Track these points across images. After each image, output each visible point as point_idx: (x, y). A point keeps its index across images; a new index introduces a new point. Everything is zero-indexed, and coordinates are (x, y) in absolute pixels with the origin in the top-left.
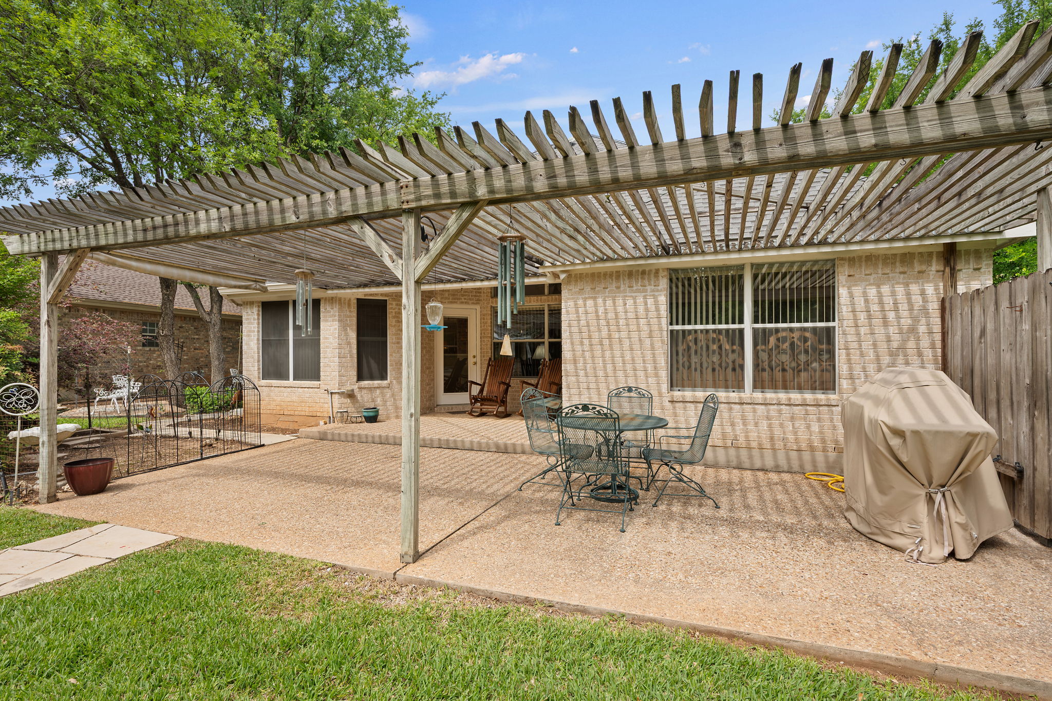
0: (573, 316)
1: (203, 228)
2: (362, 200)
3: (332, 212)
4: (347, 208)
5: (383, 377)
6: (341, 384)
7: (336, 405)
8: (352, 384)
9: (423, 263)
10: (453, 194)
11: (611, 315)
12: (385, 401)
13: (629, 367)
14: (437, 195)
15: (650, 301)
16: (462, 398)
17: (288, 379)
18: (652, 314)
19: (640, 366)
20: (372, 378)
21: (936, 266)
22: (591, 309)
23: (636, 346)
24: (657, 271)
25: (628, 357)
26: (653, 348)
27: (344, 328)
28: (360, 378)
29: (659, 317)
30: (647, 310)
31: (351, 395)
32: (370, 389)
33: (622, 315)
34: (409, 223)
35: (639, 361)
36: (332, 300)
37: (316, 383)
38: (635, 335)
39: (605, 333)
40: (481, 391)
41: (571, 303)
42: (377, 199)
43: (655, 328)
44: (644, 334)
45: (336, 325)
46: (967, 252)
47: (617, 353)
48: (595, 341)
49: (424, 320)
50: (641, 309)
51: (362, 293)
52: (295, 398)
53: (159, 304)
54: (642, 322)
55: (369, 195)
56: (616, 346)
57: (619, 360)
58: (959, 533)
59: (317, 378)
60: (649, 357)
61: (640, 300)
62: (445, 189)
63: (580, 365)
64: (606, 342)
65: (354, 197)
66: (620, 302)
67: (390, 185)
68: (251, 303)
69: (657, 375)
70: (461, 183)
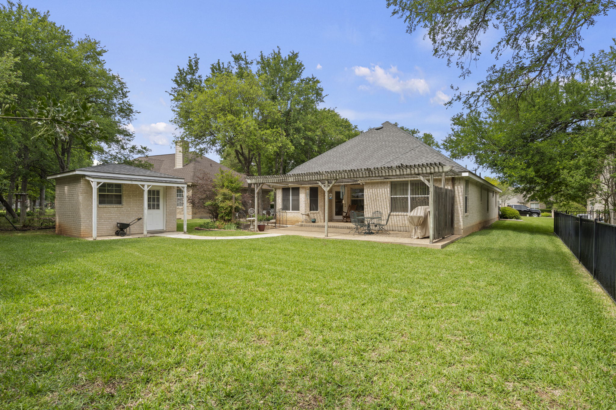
0: (367, 193)
1: (290, 180)
2: (319, 178)
3: (314, 179)
4: (316, 179)
5: (317, 210)
6: (305, 212)
7: (304, 218)
8: (308, 212)
9: (329, 188)
10: (333, 178)
11: (376, 193)
12: (317, 217)
13: (380, 206)
14: (331, 178)
15: (386, 190)
16: (340, 217)
17: (290, 210)
18: (386, 193)
19: (383, 206)
20: (314, 210)
21: (450, 182)
22: (371, 192)
23: (382, 201)
24: (387, 182)
25: (380, 204)
26: (386, 202)
27: (306, 196)
28: (310, 210)
29: (388, 194)
30: (385, 192)
31: (308, 215)
32: (313, 213)
33: (379, 193)
34: (327, 182)
35: (383, 205)
36: (303, 188)
37: (298, 211)
38: (382, 198)
39: (375, 198)
40: (346, 214)
41: (366, 190)
42: (321, 178)
43: (387, 196)
44: (384, 198)
45: (304, 195)
46: (458, 179)
47: (378, 203)
48: (372, 200)
49: (329, 197)
50: (383, 192)
51: (311, 186)
52: (292, 216)
53: (247, 186)
54: (384, 195)
55: (320, 177)
56: (377, 201)
57: (378, 205)
58: (419, 234)
59: (298, 210)
60: (385, 204)
61: (383, 189)
62: (332, 177)
63: (368, 206)
64: (375, 200)
65: (317, 177)
66: (378, 190)
67: (323, 175)
68: (279, 188)
69: (387, 209)
70: (335, 176)
